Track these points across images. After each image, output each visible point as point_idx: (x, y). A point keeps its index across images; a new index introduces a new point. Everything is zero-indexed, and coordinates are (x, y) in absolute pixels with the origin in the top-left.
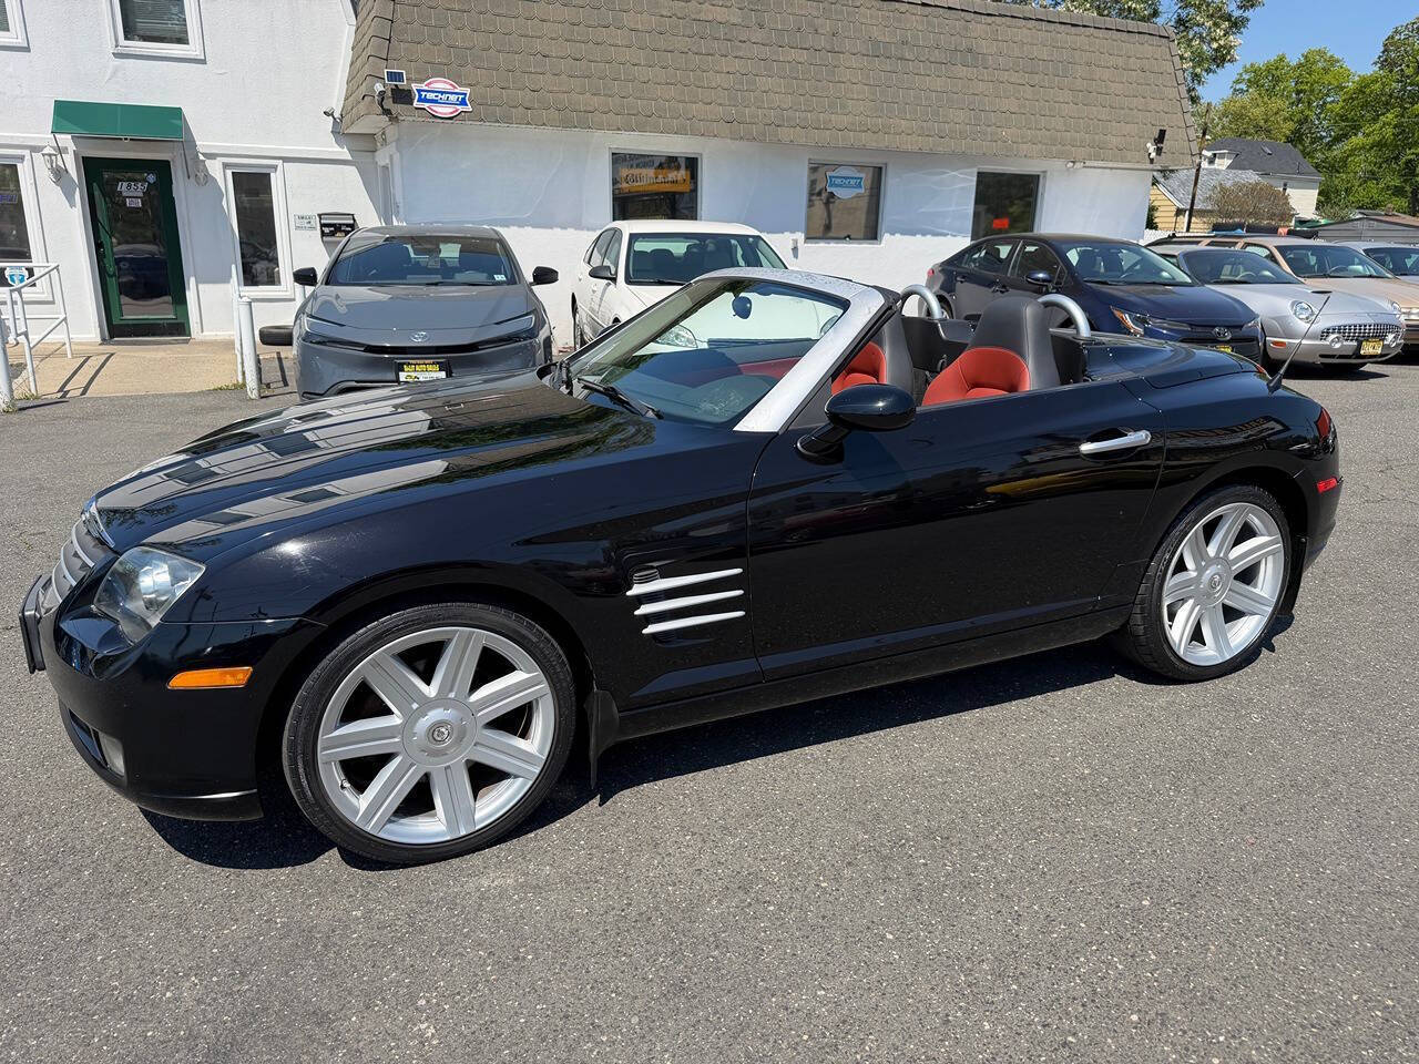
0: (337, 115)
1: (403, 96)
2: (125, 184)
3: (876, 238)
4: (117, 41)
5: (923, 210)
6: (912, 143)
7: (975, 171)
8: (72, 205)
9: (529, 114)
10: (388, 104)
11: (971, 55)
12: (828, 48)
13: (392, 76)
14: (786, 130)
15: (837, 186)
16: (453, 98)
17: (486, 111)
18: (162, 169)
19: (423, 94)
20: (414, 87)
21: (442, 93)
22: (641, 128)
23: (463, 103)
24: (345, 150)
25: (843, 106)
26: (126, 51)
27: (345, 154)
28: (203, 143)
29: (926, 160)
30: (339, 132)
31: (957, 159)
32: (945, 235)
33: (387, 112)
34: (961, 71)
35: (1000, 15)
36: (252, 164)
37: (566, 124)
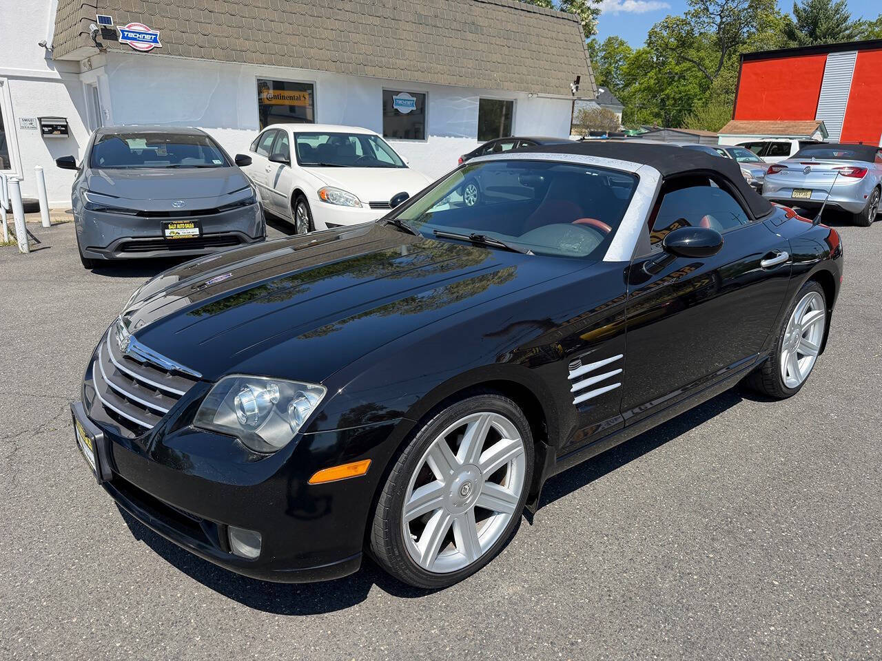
0: (49, 46)
1: (110, 34)
3: (424, 139)
5: (449, 122)
6: (444, 80)
7: (479, 98)
9: (205, 50)
10: (100, 39)
11: (475, 27)
12: (392, 17)
13: (103, 20)
14: (370, 68)
15: (400, 105)
16: (147, 37)
17: (172, 47)
19: (126, 33)
20: (119, 28)
21: (140, 33)
22: (278, 63)
23: (155, 41)
24: (56, 71)
25: (404, 55)
27: (55, 74)
29: (450, 90)
30: (51, 58)
31: (468, 90)
32: (462, 137)
33: (99, 45)
34: (470, 36)
35: (489, 3)
37: (228, 59)
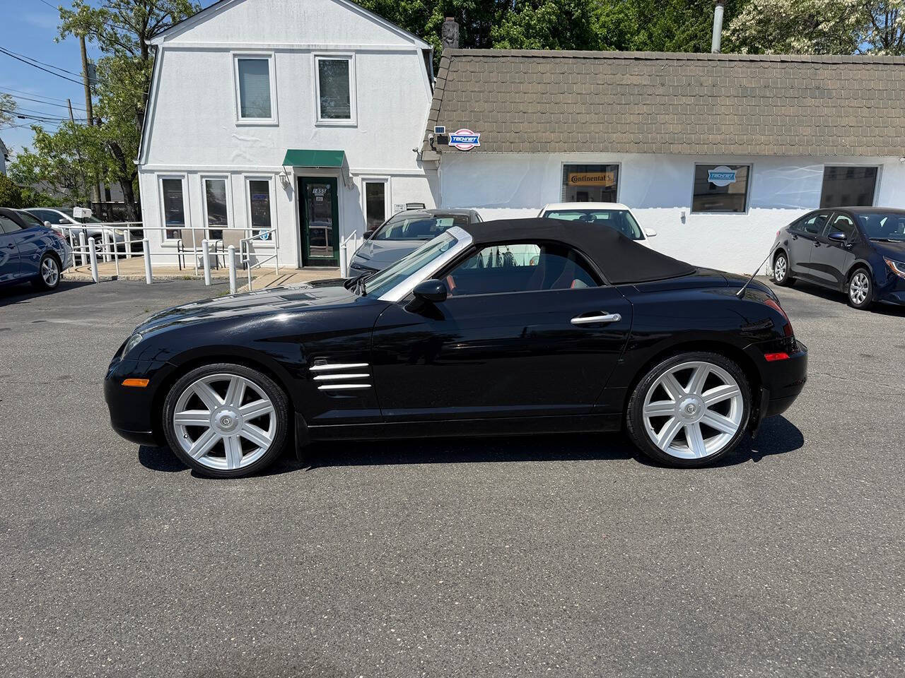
0: (419, 151)
1: (443, 140)
2: (316, 190)
3: (744, 211)
4: (317, 119)
5: (778, 193)
6: (767, 150)
7: (823, 166)
8: (290, 200)
9: (513, 146)
10: (435, 145)
11: (820, 91)
12: (709, 94)
13: (438, 130)
14: (676, 146)
15: (715, 178)
16: (470, 139)
17: (488, 145)
18: (333, 182)
19: (454, 138)
20: (450, 134)
21: (465, 137)
23: (476, 142)
24: (422, 169)
25: (718, 129)
26: (321, 123)
27: (422, 171)
28: (353, 168)
29: (782, 160)
30: (420, 160)
31: (806, 159)
32: (795, 208)
33: (434, 149)
34: (810, 101)
35: (843, 63)
36: (375, 178)
37: (534, 150)
